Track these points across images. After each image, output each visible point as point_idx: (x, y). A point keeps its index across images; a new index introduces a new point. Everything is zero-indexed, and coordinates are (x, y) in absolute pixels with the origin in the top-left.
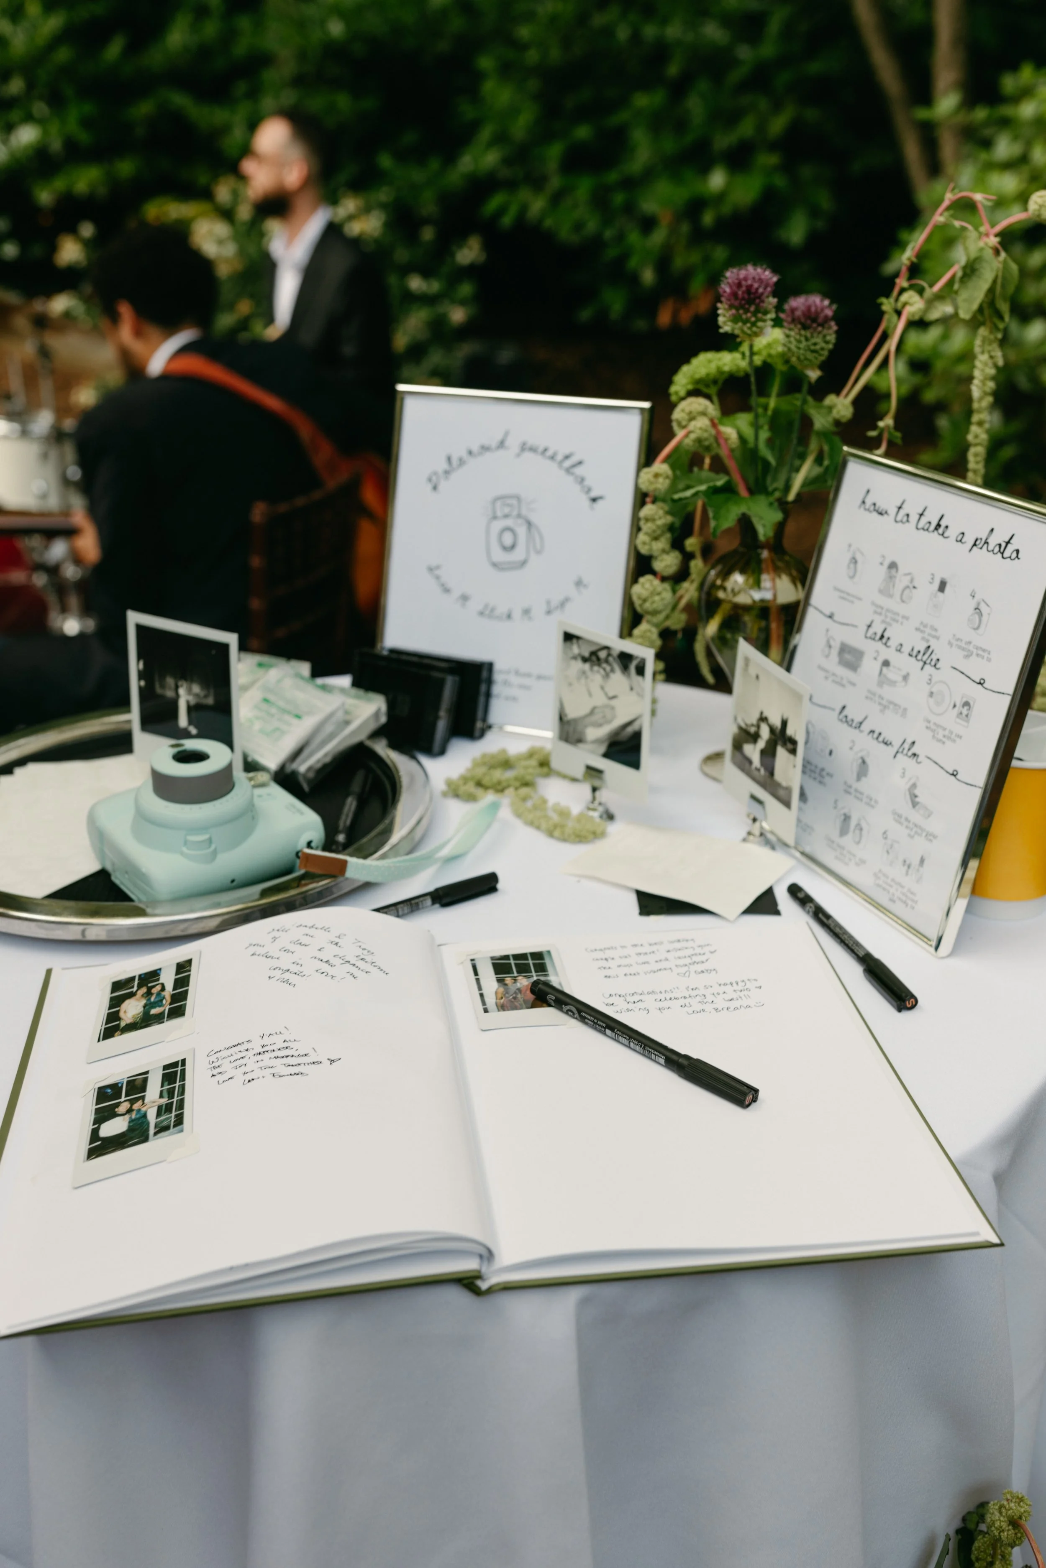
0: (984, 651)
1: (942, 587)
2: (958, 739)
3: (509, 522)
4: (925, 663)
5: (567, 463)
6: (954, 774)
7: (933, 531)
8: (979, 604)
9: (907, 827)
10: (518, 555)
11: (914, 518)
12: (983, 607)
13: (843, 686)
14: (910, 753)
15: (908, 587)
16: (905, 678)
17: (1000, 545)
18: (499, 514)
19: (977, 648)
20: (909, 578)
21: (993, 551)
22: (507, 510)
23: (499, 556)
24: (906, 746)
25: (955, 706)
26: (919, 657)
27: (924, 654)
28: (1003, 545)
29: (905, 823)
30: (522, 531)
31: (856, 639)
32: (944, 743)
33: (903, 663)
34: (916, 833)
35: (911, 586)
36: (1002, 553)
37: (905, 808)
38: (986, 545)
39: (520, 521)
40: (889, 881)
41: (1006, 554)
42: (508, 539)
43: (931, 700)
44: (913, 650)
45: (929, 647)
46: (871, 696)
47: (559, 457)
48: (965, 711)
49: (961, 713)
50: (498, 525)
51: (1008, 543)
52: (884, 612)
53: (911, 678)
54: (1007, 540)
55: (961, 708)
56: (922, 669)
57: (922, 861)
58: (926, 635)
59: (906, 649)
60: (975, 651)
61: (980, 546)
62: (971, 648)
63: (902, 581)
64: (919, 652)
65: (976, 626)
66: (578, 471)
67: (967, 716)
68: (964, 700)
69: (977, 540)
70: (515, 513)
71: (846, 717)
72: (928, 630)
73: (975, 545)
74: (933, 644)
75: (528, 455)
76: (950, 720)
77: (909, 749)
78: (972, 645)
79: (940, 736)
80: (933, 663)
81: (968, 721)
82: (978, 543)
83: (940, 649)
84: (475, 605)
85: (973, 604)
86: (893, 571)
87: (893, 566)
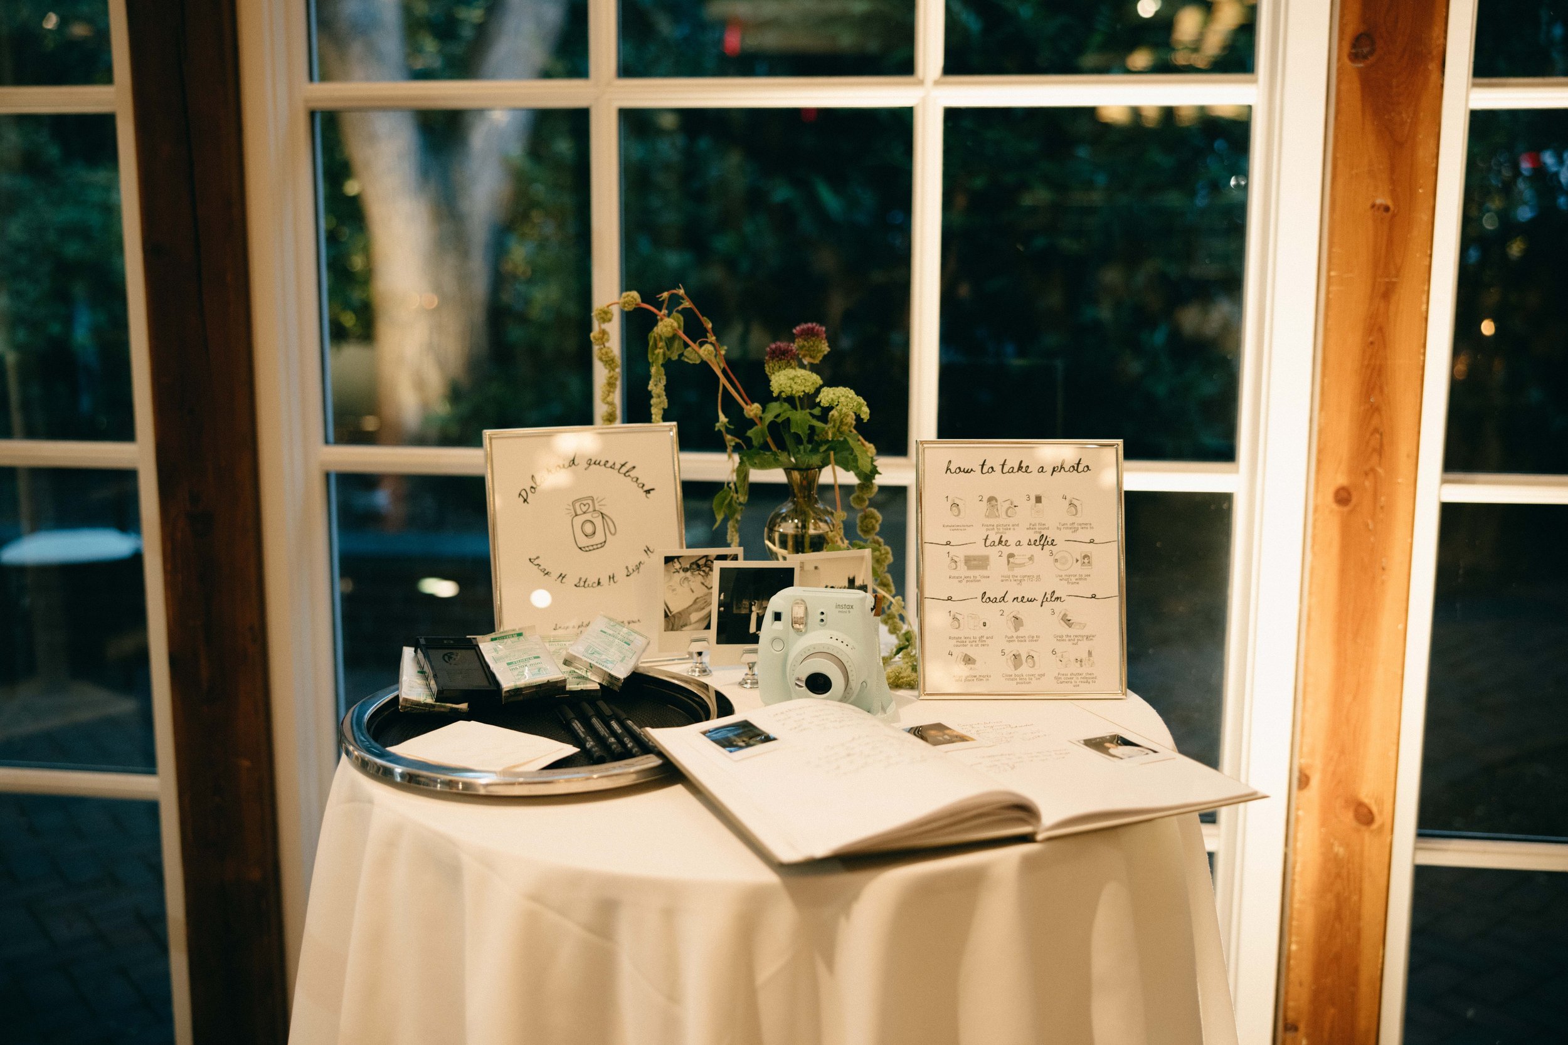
0: (1086, 524)
1: (1038, 499)
2: (1088, 578)
3: (588, 517)
4: (1043, 545)
5: (624, 470)
6: (1094, 596)
7: (1018, 471)
8: (1071, 501)
9: (1069, 640)
10: (599, 538)
11: (998, 468)
12: (1075, 502)
13: (979, 581)
14: (1053, 599)
15: (1010, 507)
16: (1031, 558)
17: (1073, 467)
18: (579, 512)
19: (1080, 525)
20: (1009, 502)
21: (1069, 470)
22: (584, 509)
23: (584, 541)
24: (1048, 596)
25: (1077, 561)
26: (1038, 543)
27: (1040, 541)
28: (1076, 466)
29: (1067, 639)
30: (598, 521)
31: (979, 550)
32: (1078, 583)
33: (1026, 551)
34: (1078, 640)
35: (1013, 506)
36: (1077, 470)
37: (1064, 630)
38: (1063, 469)
39: (596, 515)
40: (1069, 676)
41: (1080, 470)
42: (589, 528)
43: (1057, 564)
44: (1030, 541)
45: (1043, 535)
46: (1005, 579)
47: (618, 466)
48: (1086, 561)
49: (1084, 563)
50: (578, 521)
51: (1078, 464)
52: (995, 527)
53: (1036, 558)
54: (1077, 462)
55: (1083, 560)
56: (1042, 549)
57: (1090, 653)
58: (1037, 530)
59: (1025, 542)
60: (1079, 526)
61: (1059, 470)
62: (1076, 526)
63: (1003, 507)
64: (1036, 540)
65: (1074, 513)
66: (633, 474)
67: (1089, 562)
68: (1083, 555)
69: (1054, 468)
70: (591, 509)
71: (989, 598)
72: (1037, 527)
73: (1054, 471)
74: (1045, 533)
75: (593, 467)
76: (1077, 569)
77: (1051, 597)
78: (1076, 524)
79: (1074, 581)
80: (1050, 543)
81: (1091, 565)
82: (1056, 469)
83: (1050, 534)
84: (571, 580)
85: (1067, 502)
86: (994, 502)
87: (991, 499)
